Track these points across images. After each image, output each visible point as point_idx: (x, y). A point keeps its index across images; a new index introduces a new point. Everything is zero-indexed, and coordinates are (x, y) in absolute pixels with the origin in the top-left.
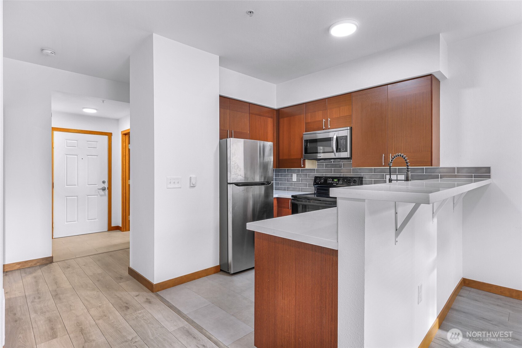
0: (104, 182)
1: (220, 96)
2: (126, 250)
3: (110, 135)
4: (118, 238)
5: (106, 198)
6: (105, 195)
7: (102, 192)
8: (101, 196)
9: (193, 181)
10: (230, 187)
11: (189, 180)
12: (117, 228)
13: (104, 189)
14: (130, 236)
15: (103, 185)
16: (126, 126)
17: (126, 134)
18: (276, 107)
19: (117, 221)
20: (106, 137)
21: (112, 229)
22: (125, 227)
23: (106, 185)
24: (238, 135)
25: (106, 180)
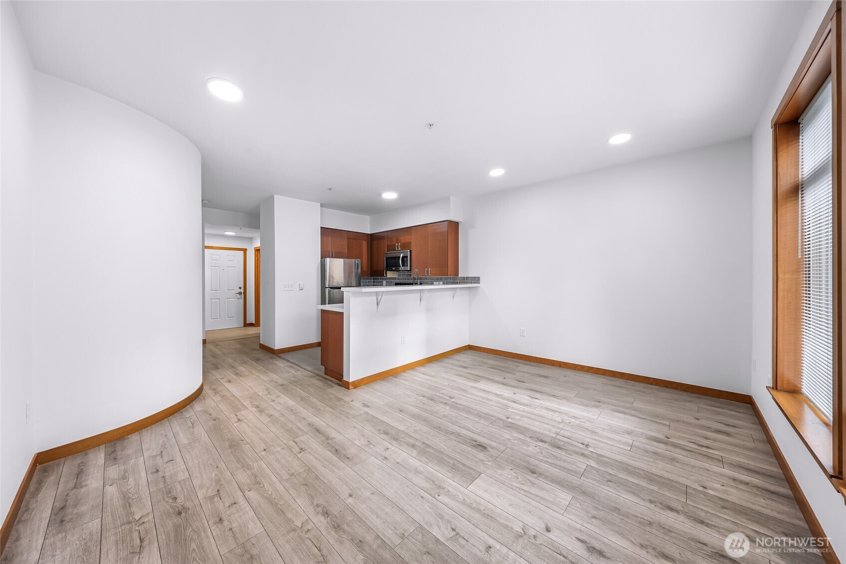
0: (240, 288)
1: (321, 227)
2: (258, 337)
3: (245, 250)
4: (252, 331)
5: (242, 301)
6: (241, 298)
7: (239, 296)
8: (238, 299)
9: (302, 286)
10: (327, 290)
11: (298, 286)
12: (251, 325)
13: (240, 293)
14: (260, 330)
15: (240, 291)
16: (257, 244)
17: (257, 250)
18: (369, 232)
19: (251, 318)
20: (242, 252)
21: (247, 325)
22: (257, 324)
23: (242, 291)
24: (338, 256)
25: (242, 287)
